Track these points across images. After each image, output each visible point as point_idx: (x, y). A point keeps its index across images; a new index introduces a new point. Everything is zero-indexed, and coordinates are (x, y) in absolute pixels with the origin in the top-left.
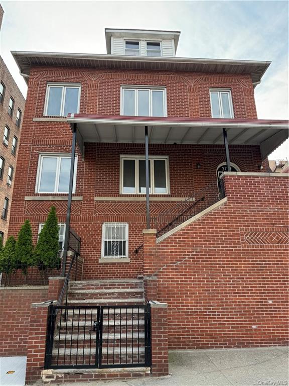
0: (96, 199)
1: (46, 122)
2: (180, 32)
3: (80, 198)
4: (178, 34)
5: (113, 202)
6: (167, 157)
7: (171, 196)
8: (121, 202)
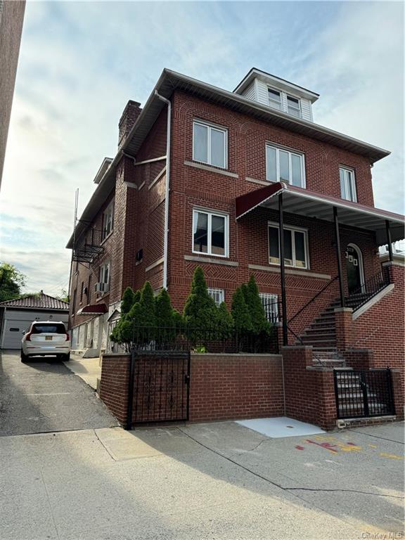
0: (251, 266)
1: (197, 169)
2: (319, 95)
3: (236, 264)
4: (317, 96)
5: (265, 271)
6: (306, 230)
7: (312, 270)
8: (271, 272)
